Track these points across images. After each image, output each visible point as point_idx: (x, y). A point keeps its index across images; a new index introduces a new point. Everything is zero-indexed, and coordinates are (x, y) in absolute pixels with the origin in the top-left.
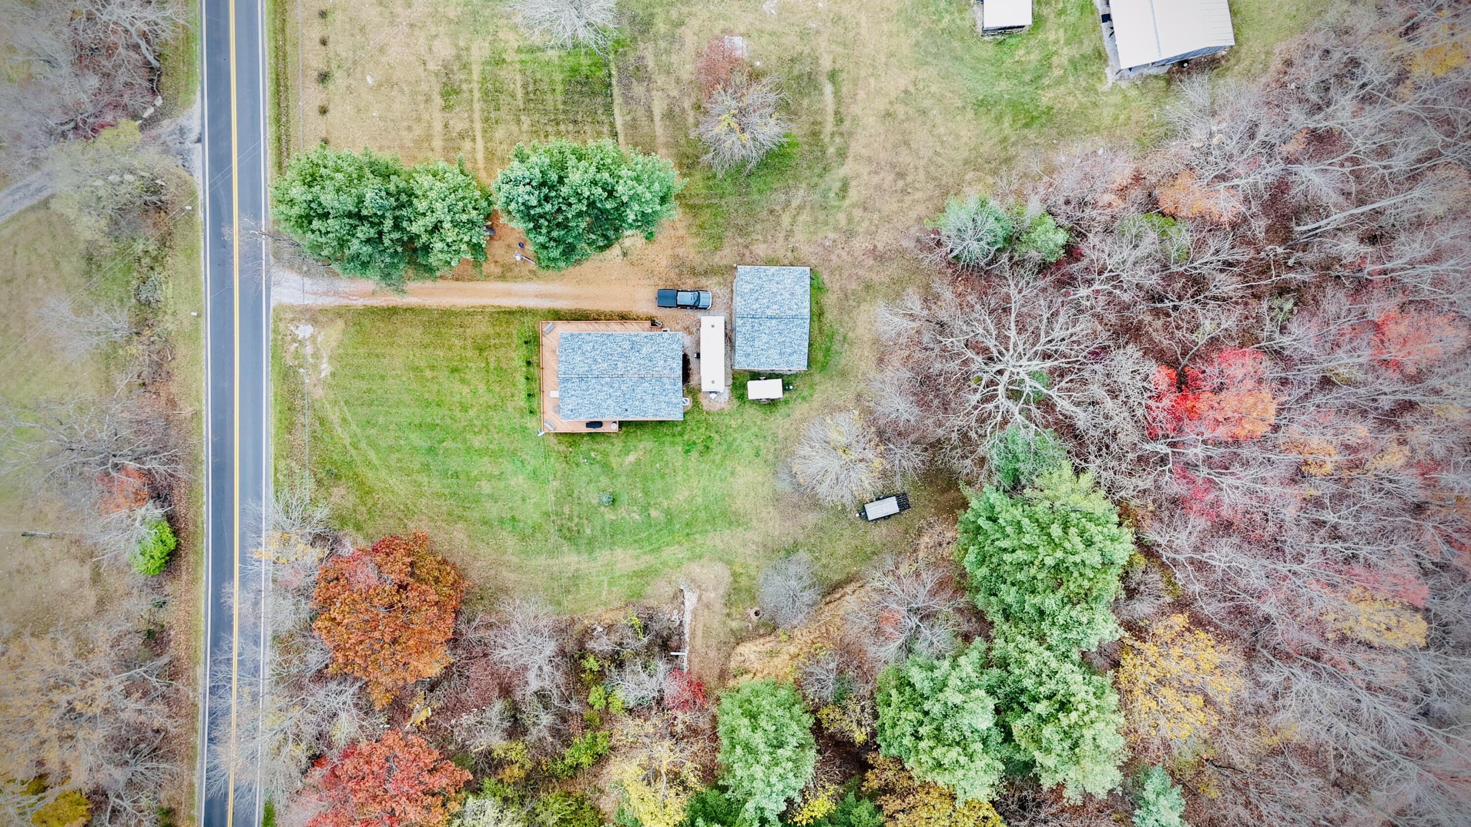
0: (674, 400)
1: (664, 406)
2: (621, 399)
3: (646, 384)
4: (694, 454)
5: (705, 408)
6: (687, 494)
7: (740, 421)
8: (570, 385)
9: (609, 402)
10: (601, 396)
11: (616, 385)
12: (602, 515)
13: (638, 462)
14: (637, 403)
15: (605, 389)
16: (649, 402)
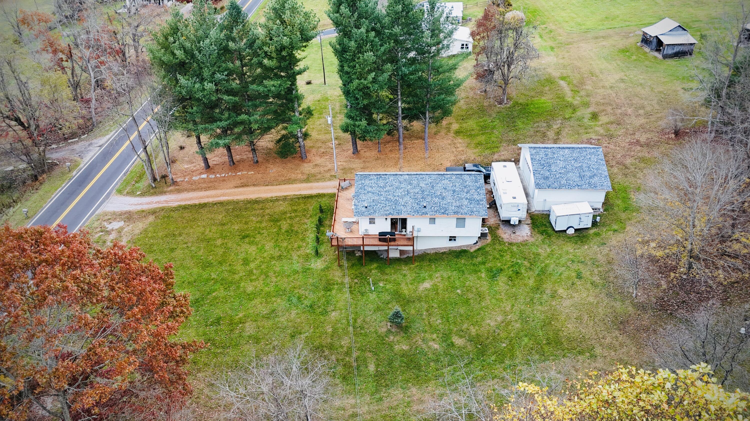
0: (476, 197)
1: (466, 202)
2: (420, 196)
3: (446, 182)
4: (502, 279)
5: (506, 240)
6: (499, 319)
7: (548, 250)
8: (367, 182)
9: (407, 198)
10: (399, 193)
11: (415, 182)
12: (391, 347)
13: (435, 289)
14: (436, 200)
15: (402, 186)
16: (449, 199)
